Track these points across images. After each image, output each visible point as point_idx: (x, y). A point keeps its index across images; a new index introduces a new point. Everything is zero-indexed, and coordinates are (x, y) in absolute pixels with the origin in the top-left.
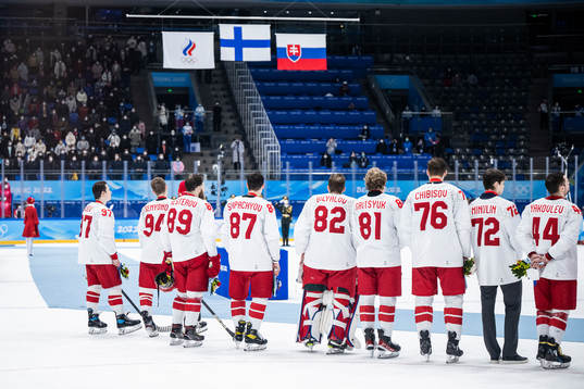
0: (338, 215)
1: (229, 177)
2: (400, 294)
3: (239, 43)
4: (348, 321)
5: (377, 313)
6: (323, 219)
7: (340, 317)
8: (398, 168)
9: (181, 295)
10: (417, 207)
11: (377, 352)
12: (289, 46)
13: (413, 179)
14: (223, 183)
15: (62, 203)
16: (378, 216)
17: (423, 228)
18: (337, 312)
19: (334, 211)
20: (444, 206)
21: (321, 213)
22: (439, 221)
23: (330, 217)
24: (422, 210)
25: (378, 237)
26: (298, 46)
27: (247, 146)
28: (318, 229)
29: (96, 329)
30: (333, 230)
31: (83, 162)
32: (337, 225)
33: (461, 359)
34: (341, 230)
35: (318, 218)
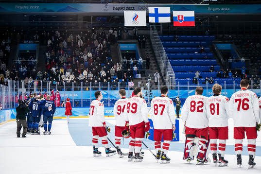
0: (200, 104)
1: (153, 89)
2: (227, 138)
3: (157, 15)
4: (205, 150)
5: (218, 147)
6: (194, 106)
7: (202, 149)
8: (226, 84)
9: (133, 140)
10: (236, 101)
11: (218, 164)
12: (179, 16)
13: (233, 89)
14: (151, 91)
15: (82, 100)
16: (218, 105)
17: (238, 110)
18: (200, 146)
19: (199, 103)
20: (248, 100)
21: (193, 104)
22: (245, 107)
23: (197, 105)
24: (238, 102)
25: (218, 114)
26: (182, 16)
27: (161, 75)
28: (191, 111)
29: (97, 155)
30: (198, 111)
31: (91, 83)
32: (200, 109)
33: (255, 166)
34: (202, 111)
35: (192, 106)
